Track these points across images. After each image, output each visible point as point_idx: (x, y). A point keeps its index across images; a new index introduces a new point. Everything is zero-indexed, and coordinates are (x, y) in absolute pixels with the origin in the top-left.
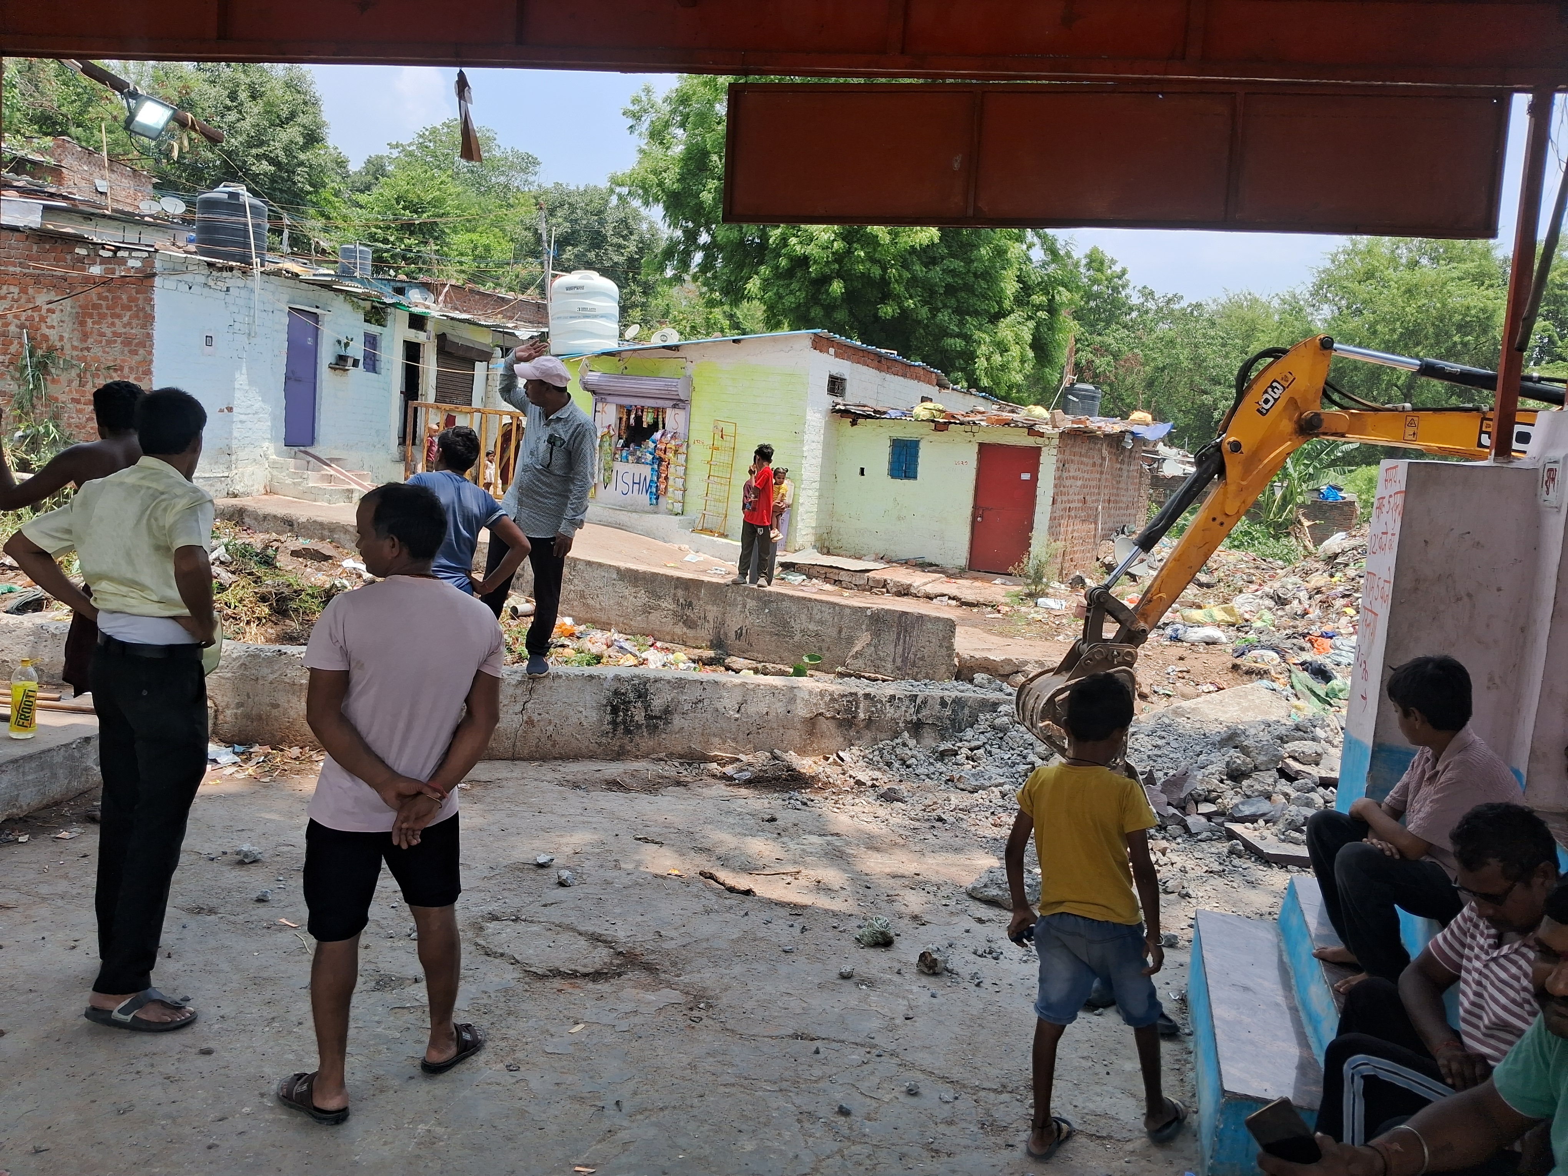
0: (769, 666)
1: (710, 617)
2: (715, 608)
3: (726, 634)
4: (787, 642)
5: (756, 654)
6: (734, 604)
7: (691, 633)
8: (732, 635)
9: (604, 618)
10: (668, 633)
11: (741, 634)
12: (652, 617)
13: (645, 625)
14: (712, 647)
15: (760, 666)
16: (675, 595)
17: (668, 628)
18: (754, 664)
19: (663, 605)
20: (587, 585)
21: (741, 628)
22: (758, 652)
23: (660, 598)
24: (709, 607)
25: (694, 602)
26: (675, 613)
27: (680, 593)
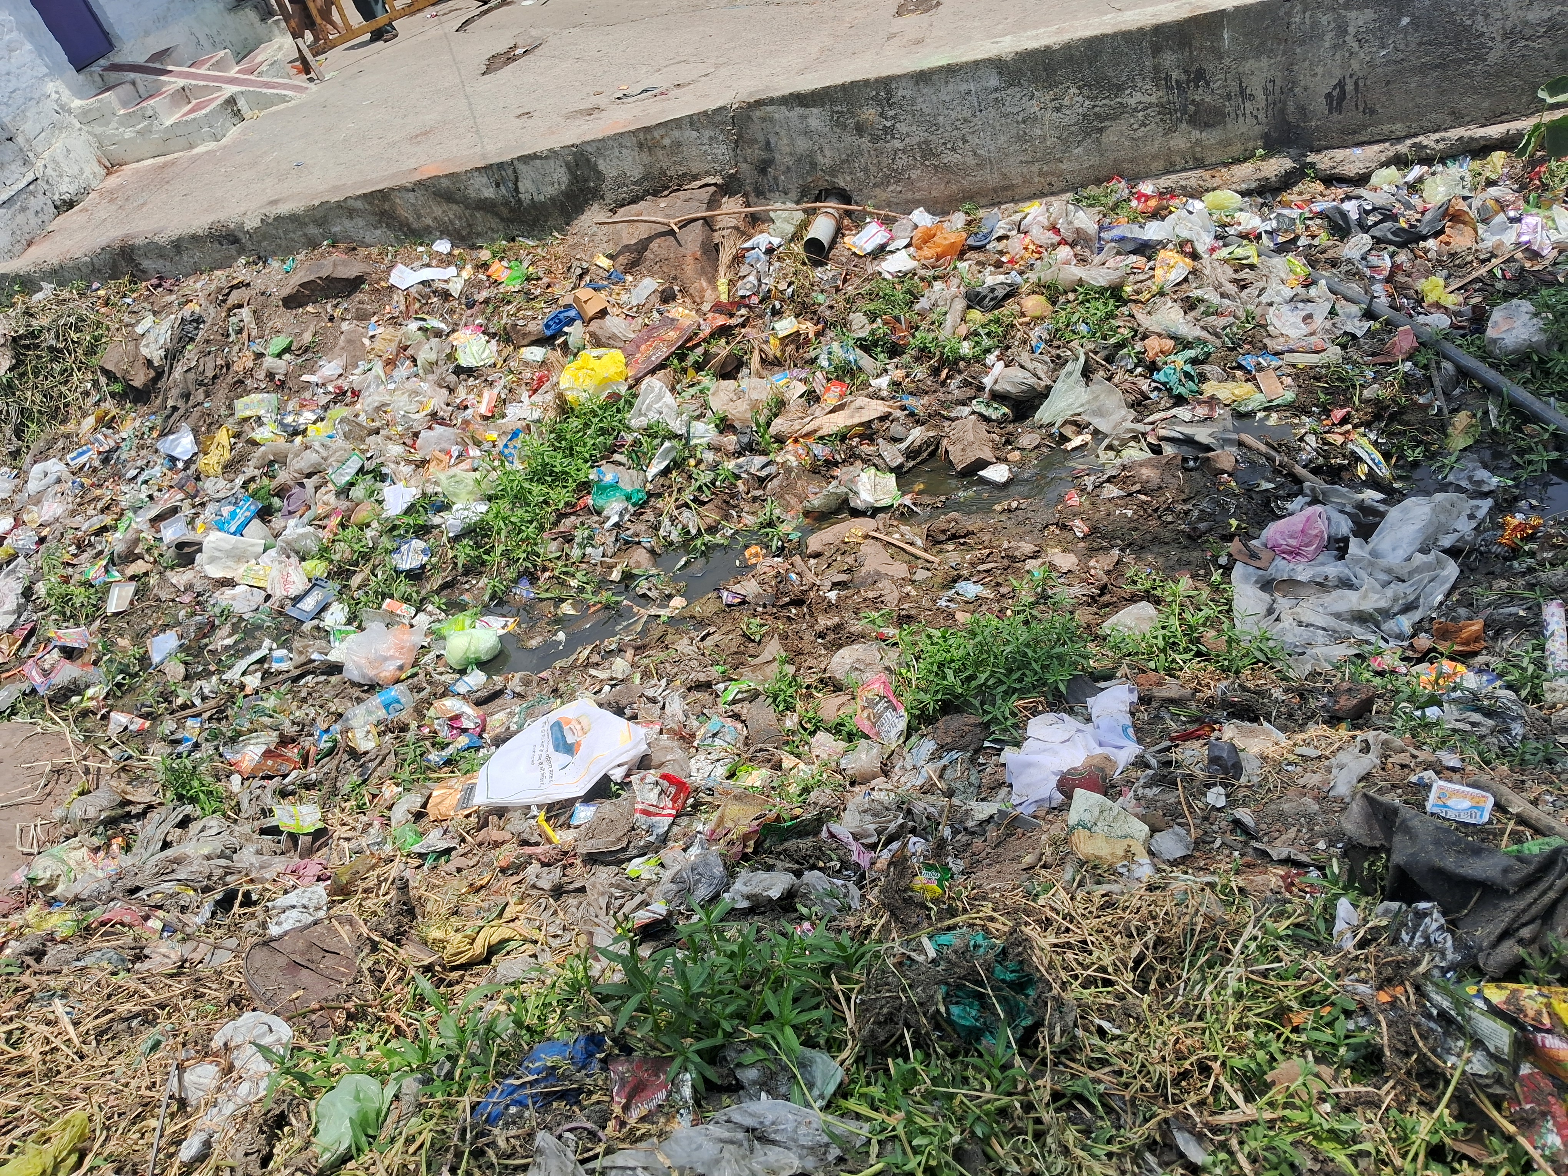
0: (1429, 140)
1: (1256, 86)
2: (1264, 62)
3: (1302, 110)
4: (1468, 75)
5: (1386, 128)
6: (1313, 35)
7: (1210, 137)
8: (1319, 105)
9: (992, 179)
10: (1155, 157)
11: (1343, 95)
12: (1110, 137)
13: (1095, 160)
14: (1272, 147)
15: (1403, 148)
16: (1156, 69)
17: (1154, 147)
18: (1389, 150)
19: (1132, 102)
20: (933, 126)
21: (1341, 84)
22: (1392, 120)
23: (1120, 88)
24: (1249, 65)
25: (1209, 67)
26: (1164, 109)
27: (1169, 59)
